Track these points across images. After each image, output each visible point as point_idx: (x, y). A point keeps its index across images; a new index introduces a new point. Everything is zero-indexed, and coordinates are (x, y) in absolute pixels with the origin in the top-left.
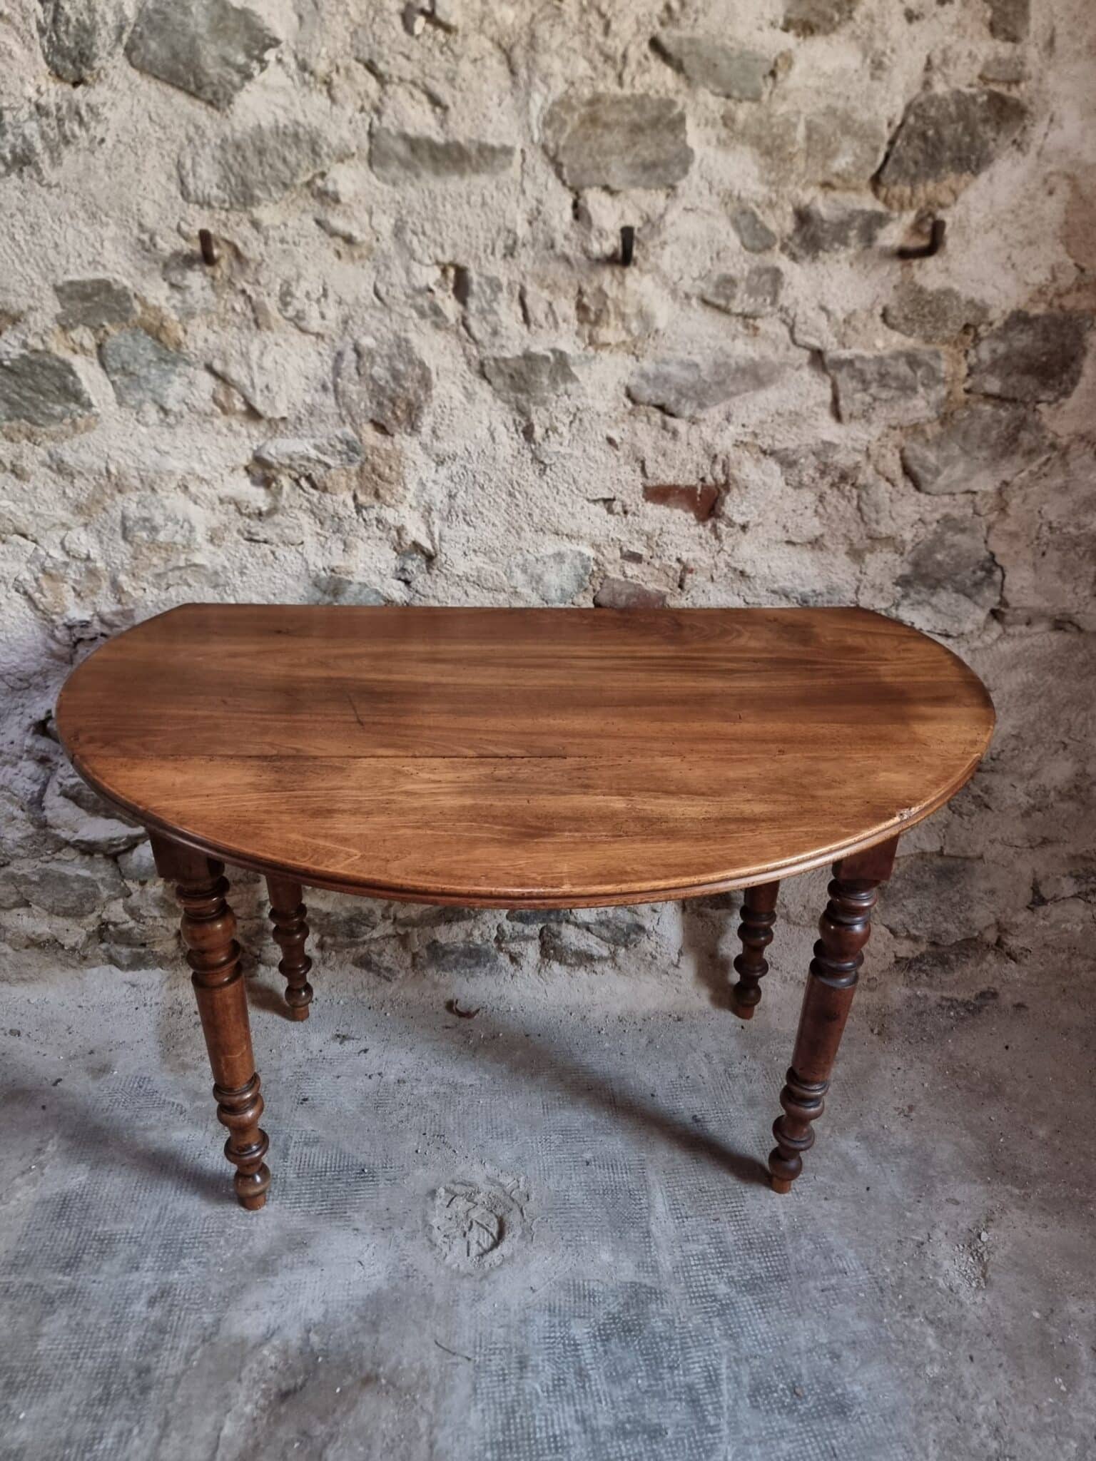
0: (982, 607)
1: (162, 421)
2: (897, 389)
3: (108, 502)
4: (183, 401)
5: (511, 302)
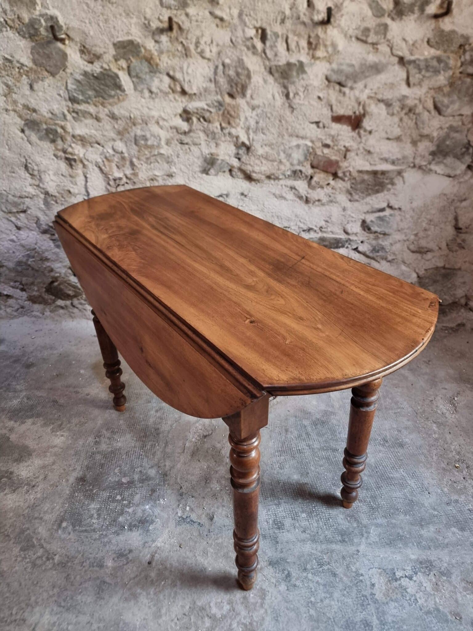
0: (464, 164)
1: (150, 96)
2: (433, 72)
3: (130, 129)
4: (158, 88)
5: (282, 42)
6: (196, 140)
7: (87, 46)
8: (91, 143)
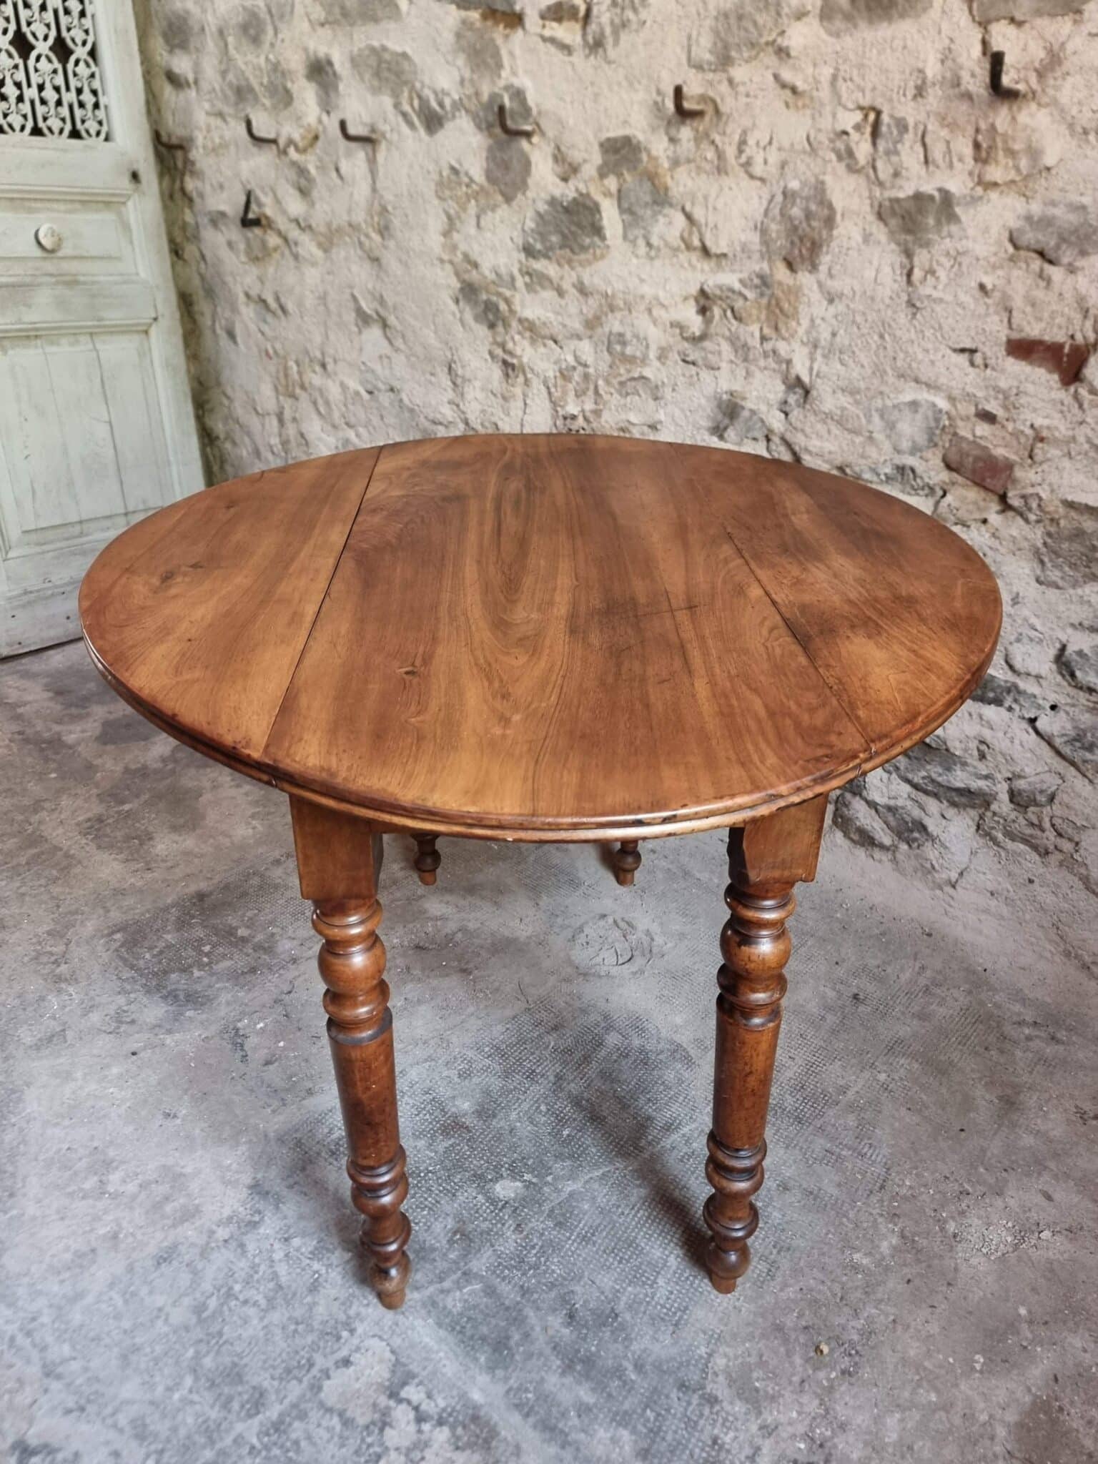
1: (648, 254)
3: (604, 318)
4: (662, 238)
5: (915, 142)
6: (713, 359)
7: (563, 148)
8: (544, 337)
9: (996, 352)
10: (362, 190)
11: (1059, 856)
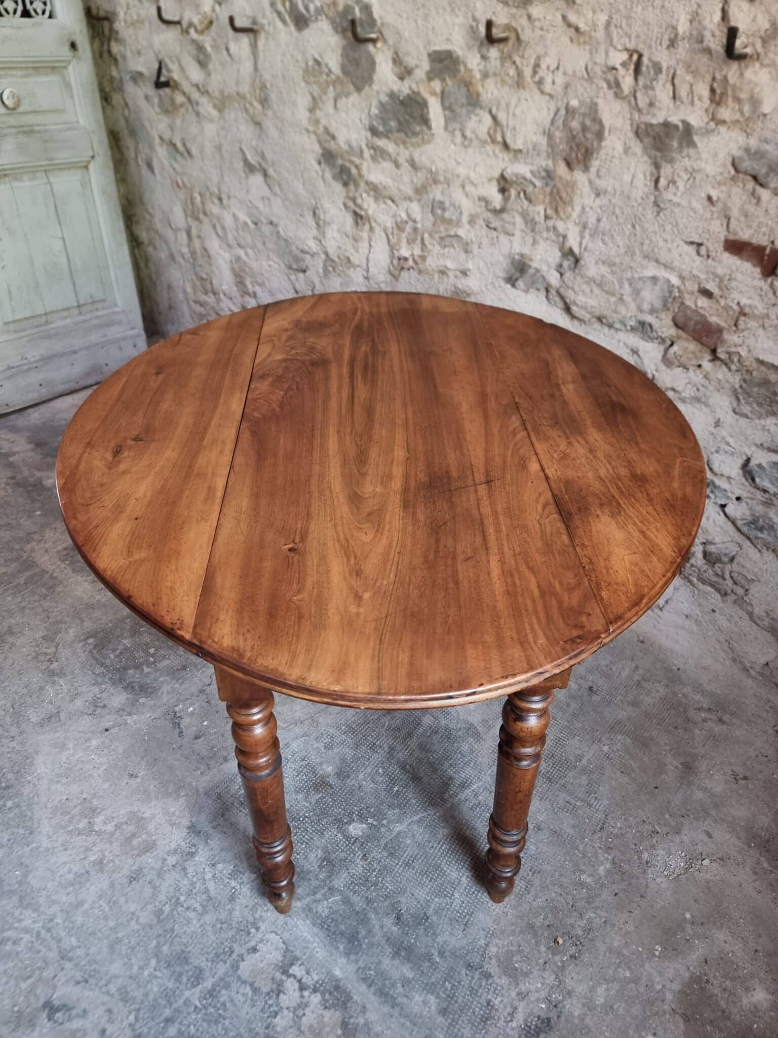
1: (463, 143)
4: (473, 132)
5: (667, 81)
6: (509, 227)
7: (400, 54)
8: (384, 197)
9: (716, 247)
10: (247, 67)
11: (733, 597)
